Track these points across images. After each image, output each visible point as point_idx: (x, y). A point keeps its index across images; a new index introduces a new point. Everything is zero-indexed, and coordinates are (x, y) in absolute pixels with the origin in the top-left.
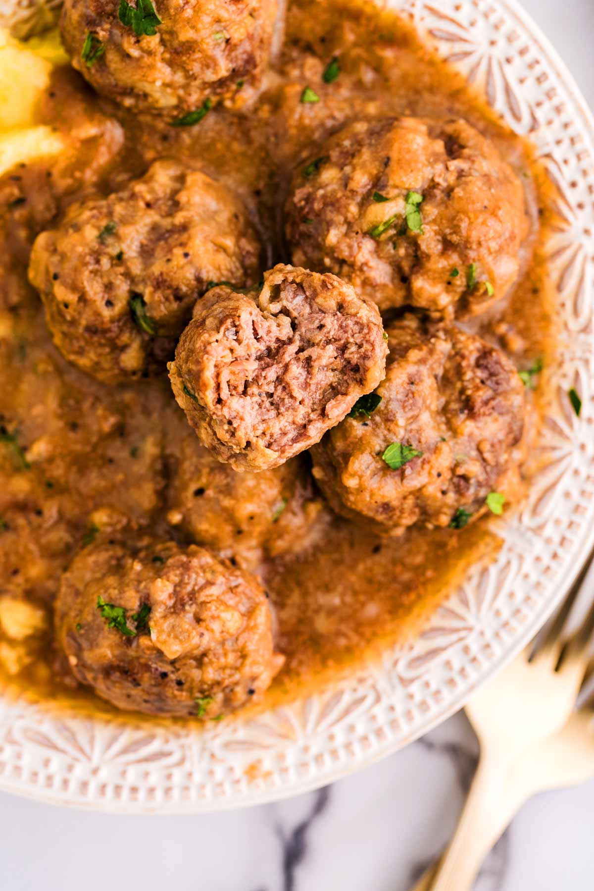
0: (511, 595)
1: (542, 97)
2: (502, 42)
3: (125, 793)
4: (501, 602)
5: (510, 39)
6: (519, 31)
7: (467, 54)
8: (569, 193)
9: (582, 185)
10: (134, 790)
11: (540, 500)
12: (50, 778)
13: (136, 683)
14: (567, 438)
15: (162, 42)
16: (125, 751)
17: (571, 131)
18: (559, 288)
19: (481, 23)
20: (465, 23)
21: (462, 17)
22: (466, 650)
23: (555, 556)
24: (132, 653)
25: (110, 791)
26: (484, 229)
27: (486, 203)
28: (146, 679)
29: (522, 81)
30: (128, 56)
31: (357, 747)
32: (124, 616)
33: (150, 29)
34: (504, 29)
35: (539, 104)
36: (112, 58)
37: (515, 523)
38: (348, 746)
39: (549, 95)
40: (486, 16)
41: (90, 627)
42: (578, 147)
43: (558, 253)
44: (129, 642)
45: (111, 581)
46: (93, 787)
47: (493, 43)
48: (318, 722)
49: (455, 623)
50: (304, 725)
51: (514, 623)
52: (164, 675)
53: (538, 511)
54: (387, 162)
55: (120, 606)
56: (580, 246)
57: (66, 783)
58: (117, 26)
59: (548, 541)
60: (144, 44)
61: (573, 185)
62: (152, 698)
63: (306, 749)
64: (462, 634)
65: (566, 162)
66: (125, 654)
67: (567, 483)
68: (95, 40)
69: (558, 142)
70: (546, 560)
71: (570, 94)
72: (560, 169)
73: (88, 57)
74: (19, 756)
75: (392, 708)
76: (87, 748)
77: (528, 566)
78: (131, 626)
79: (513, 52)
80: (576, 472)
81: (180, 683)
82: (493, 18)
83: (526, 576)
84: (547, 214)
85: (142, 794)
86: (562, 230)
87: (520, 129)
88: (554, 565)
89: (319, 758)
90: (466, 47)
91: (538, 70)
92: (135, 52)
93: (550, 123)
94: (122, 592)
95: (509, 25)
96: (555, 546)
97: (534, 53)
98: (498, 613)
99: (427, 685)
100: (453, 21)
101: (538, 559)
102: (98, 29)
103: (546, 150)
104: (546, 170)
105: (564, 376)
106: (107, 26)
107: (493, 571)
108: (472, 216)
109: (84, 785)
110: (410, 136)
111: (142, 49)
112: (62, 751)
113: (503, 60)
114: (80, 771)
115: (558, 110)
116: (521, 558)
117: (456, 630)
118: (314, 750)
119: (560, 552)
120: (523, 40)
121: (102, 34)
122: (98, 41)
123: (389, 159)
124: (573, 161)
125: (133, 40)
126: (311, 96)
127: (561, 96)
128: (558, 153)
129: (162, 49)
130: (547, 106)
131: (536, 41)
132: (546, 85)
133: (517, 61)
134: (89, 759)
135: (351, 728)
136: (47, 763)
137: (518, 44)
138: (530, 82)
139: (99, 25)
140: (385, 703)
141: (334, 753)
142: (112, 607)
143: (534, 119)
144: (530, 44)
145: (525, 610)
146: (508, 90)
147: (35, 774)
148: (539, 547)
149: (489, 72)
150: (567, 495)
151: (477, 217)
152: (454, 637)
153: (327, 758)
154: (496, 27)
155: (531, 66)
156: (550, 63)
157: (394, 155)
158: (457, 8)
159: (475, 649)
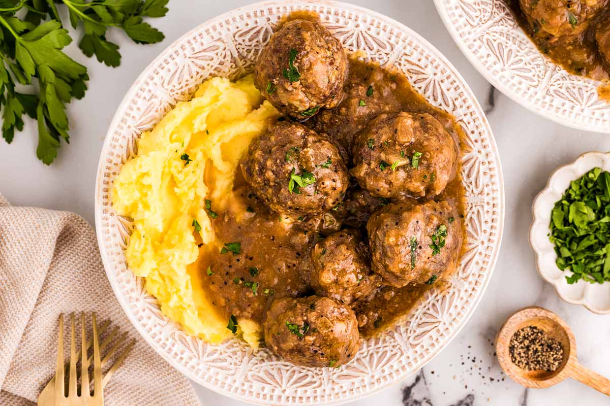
0: (456, 306)
1: (457, 96)
2: (439, 74)
3: (297, 399)
4: (452, 310)
5: (442, 73)
6: (446, 68)
7: (425, 79)
8: (471, 136)
9: (476, 132)
10: (301, 398)
11: (466, 266)
12: (265, 395)
13: (304, 356)
14: (476, 239)
15: (301, 84)
16: (295, 382)
17: (470, 110)
18: (468, 176)
19: (430, 66)
20: (423, 66)
21: (422, 64)
22: (438, 331)
23: (473, 289)
24: (302, 343)
25: (290, 399)
26: (437, 158)
27: (437, 147)
28: (308, 354)
29: (448, 90)
30: (287, 90)
31: (394, 375)
32: (298, 329)
33: (296, 79)
34: (440, 68)
35: (456, 99)
36: (280, 91)
37: (456, 276)
38: (390, 374)
39: (461, 95)
40: (432, 63)
41: (283, 334)
42: (474, 116)
43: (467, 161)
44: (300, 339)
45: (290, 313)
46: (283, 398)
47: (435, 74)
48: (377, 366)
49: (433, 320)
50: (371, 367)
51: (458, 318)
52: (316, 351)
53: (465, 270)
54: (396, 131)
55: (296, 324)
56: (477, 158)
57: (271, 397)
58: (282, 78)
59: (470, 283)
60: (294, 84)
61: (473, 132)
62: (311, 361)
63: (373, 377)
64: (436, 324)
65: (469, 123)
66: (299, 344)
67: (477, 257)
68: (273, 85)
69: (465, 115)
70: (470, 291)
71: (469, 94)
72: (467, 126)
73: (269, 92)
74: (251, 387)
75: (408, 357)
76: (280, 382)
77: (462, 294)
78: (301, 332)
79: (444, 77)
80: (480, 253)
81: (322, 354)
82: (435, 64)
83: (462, 299)
84: (462, 145)
85: (304, 400)
86: (469, 152)
87: (449, 110)
88: (473, 293)
89: (378, 380)
90: (424, 76)
91: (455, 85)
92: (290, 89)
93: (461, 107)
94: (296, 318)
95: (442, 66)
96: (473, 285)
97: (453, 78)
98: (451, 314)
99: (423, 347)
100: (418, 66)
101: (466, 291)
102: (274, 80)
103: (460, 118)
104: (461, 126)
105: (473, 213)
106: (278, 79)
107: (448, 297)
108: (432, 153)
109: (280, 397)
110: (405, 120)
111: (293, 87)
112: (270, 384)
113: (440, 81)
114: (278, 392)
115: (464, 101)
116: (459, 291)
117: (434, 323)
118: (376, 377)
119: (476, 287)
120: (448, 73)
121: (275, 82)
122: (274, 84)
123: (397, 130)
124: (472, 123)
125: (289, 84)
126: (363, 103)
127: (466, 95)
128: (465, 119)
129: (301, 86)
130: (460, 100)
131: (453, 73)
132: (459, 91)
133: (446, 81)
134: (281, 386)
135: (392, 367)
136: (263, 389)
137: (446, 74)
138: (452, 90)
139: (275, 78)
140: (405, 355)
141: (385, 377)
142: (292, 325)
143: (454, 105)
144: (451, 74)
145: (462, 313)
146: (442, 93)
147: (259, 394)
148: (466, 286)
149: (434, 86)
150: (477, 263)
151: (434, 154)
152: (433, 326)
153: (382, 380)
154: (436, 68)
155: (452, 83)
156: (460, 82)
157: (399, 128)
158: (419, 60)
159: (442, 331)
